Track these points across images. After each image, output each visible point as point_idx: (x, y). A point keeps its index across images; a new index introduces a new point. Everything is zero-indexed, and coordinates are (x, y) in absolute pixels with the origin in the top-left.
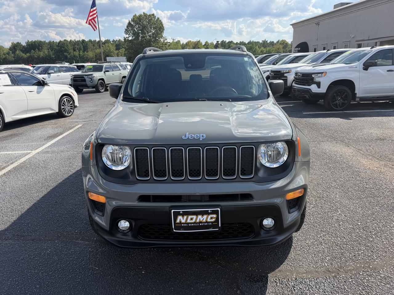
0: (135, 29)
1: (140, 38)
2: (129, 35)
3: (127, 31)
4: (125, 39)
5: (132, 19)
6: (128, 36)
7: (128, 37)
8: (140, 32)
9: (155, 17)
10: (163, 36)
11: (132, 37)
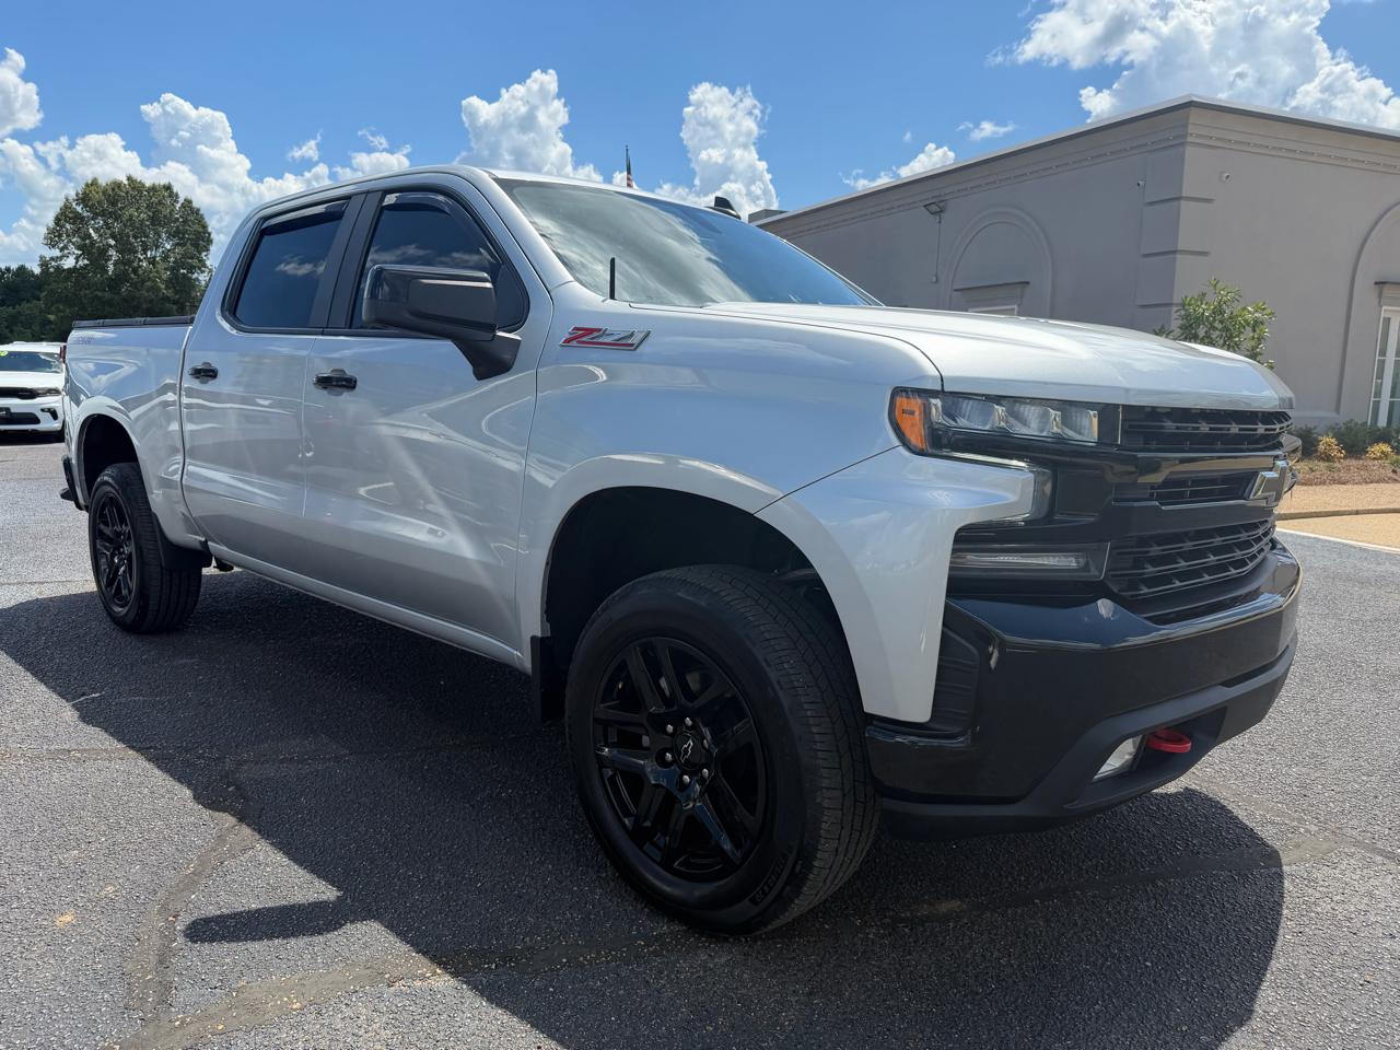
0: (91, 231)
1: (111, 266)
2: (62, 250)
3: (53, 238)
4: (44, 264)
5: (77, 195)
6: (56, 253)
7: (61, 258)
8: (112, 242)
9: (174, 196)
10: (208, 263)
11: (77, 259)
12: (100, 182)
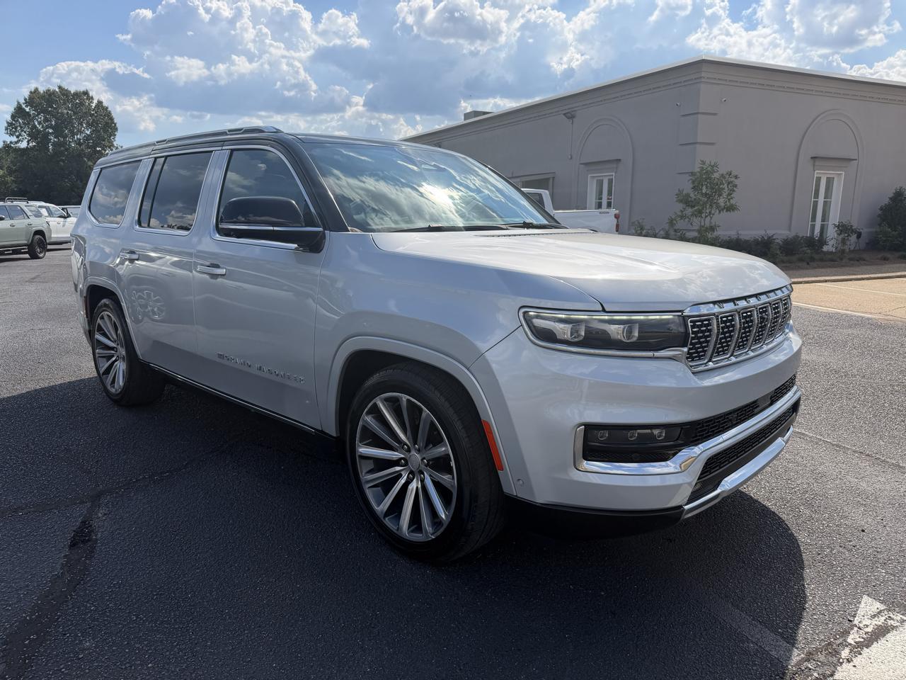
0: (36, 123)
1: (51, 146)
2: (18, 137)
3: (11, 128)
4: (7, 146)
5: (25, 100)
6: (14, 139)
7: (16, 143)
8: (51, 131)
9: (90, 99)
10: (115, 143)
11: (28, 142)
12: (39, 90)
